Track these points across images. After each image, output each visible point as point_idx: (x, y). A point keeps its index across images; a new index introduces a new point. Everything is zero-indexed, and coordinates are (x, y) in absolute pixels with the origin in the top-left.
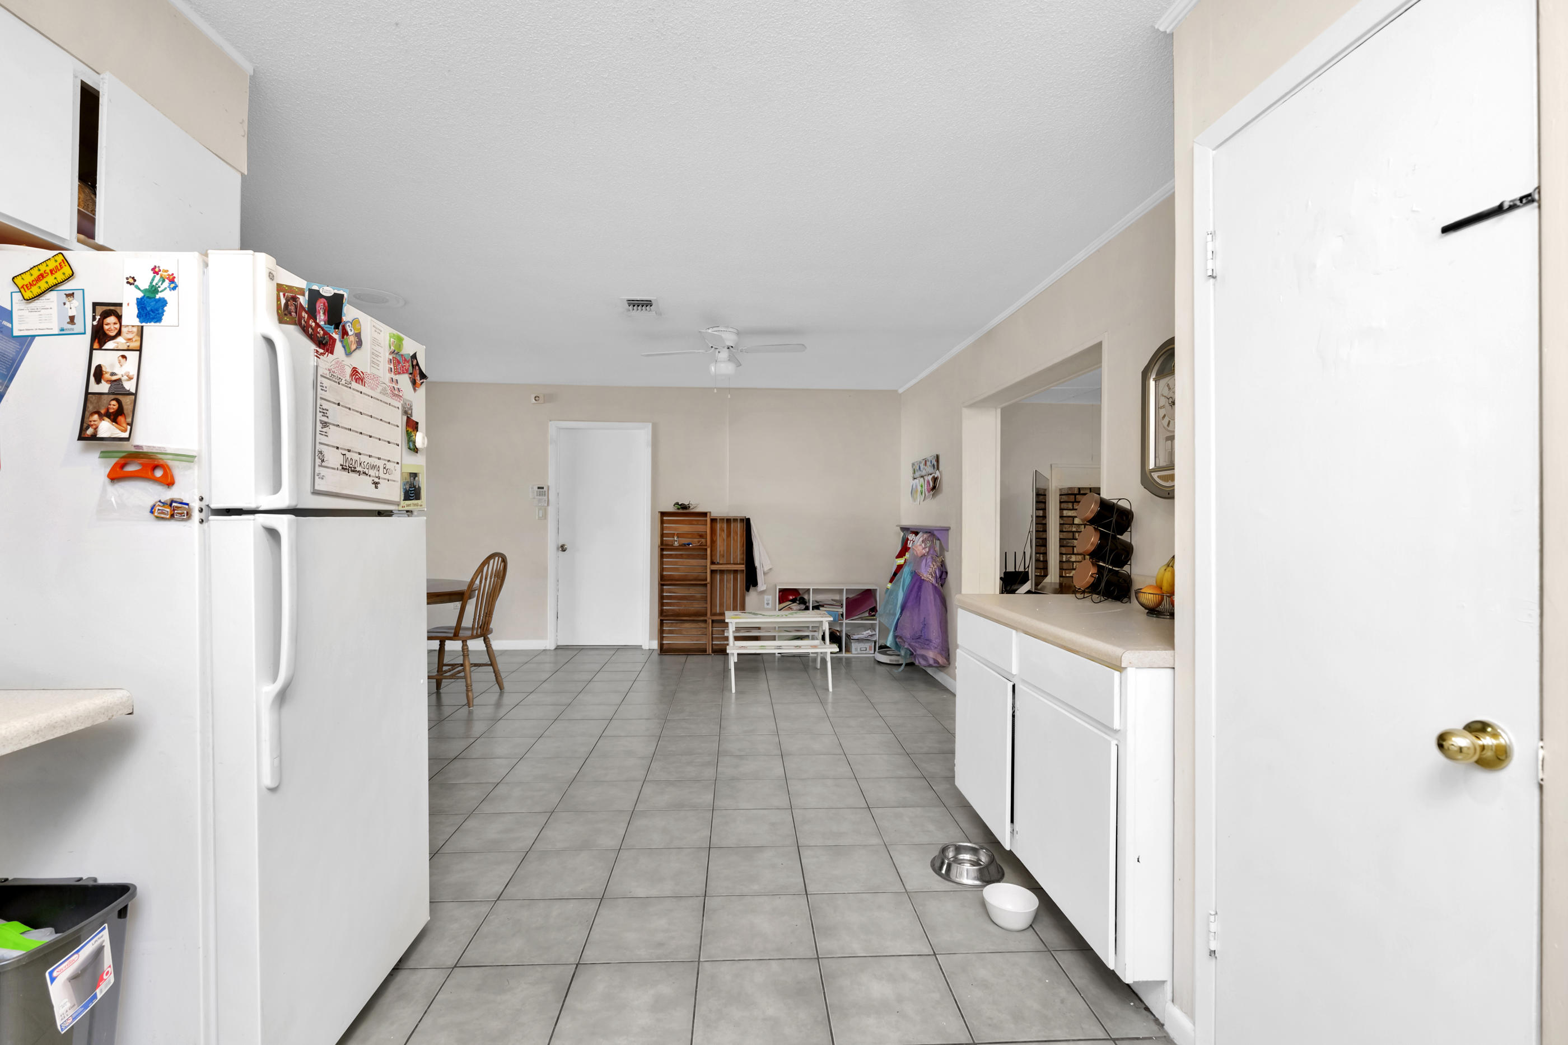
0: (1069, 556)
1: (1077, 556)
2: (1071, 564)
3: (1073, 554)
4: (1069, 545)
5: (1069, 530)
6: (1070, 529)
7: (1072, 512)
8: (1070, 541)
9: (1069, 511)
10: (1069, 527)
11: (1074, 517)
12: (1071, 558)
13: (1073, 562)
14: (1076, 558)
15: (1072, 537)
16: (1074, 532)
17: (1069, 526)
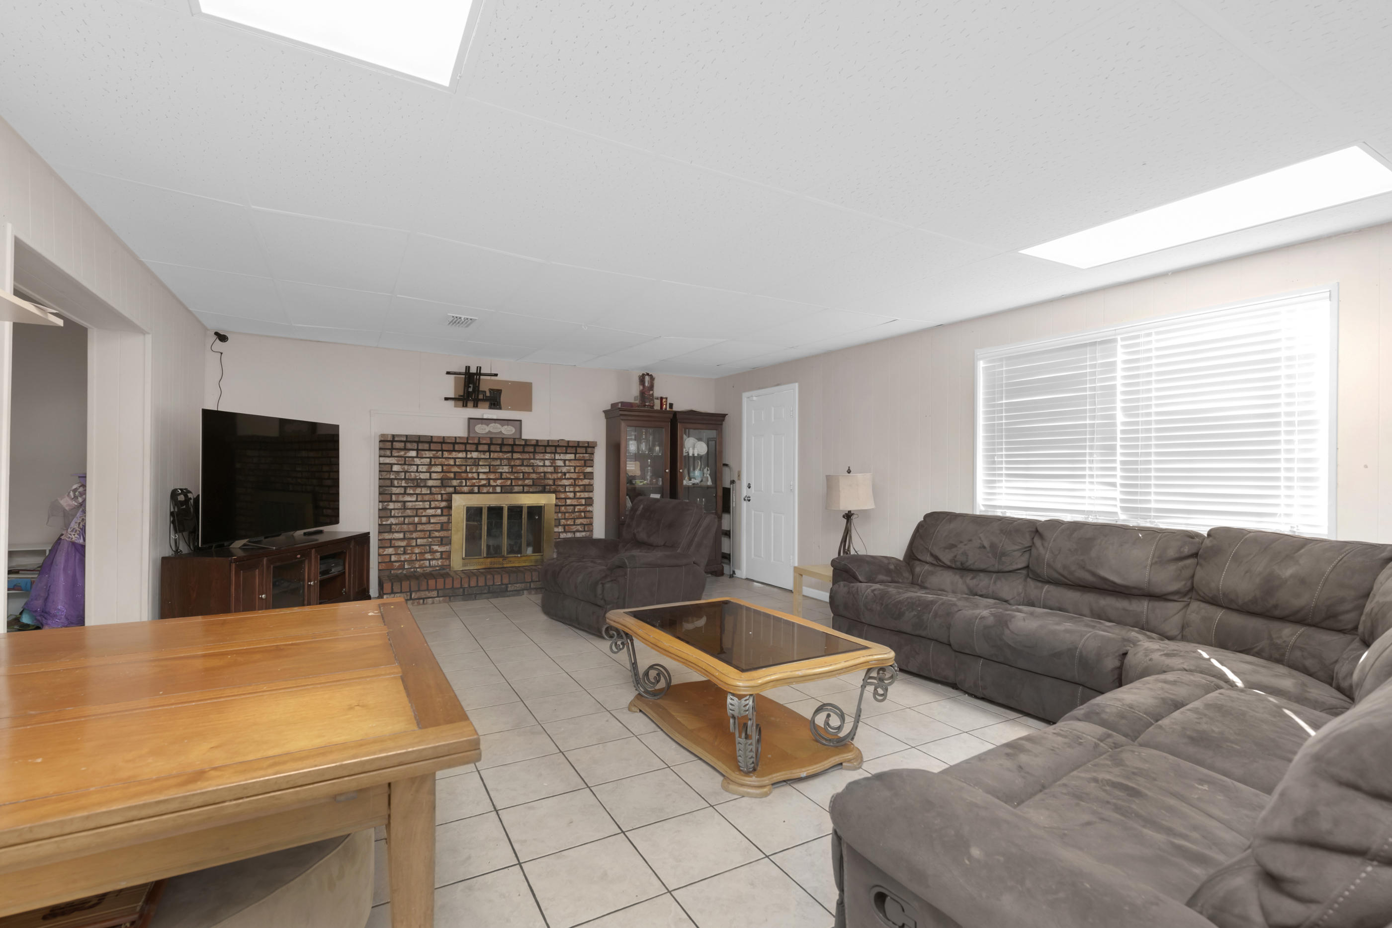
0: (386, 504)
1: (396, 504)
2: (389, 511)
3: (391, 501)
4: (386, 492)
5: (385, 477)
6: (388, 476)
7: (391, 459)
8: (387, 488)
9: (387, 458)
10: (386, 475)
11: (392, 465)
12: (388, 505)
13: (391, 510)
14: (394, 505)
15: (389, 485)
16: (392, 479)
17: (386, 473)
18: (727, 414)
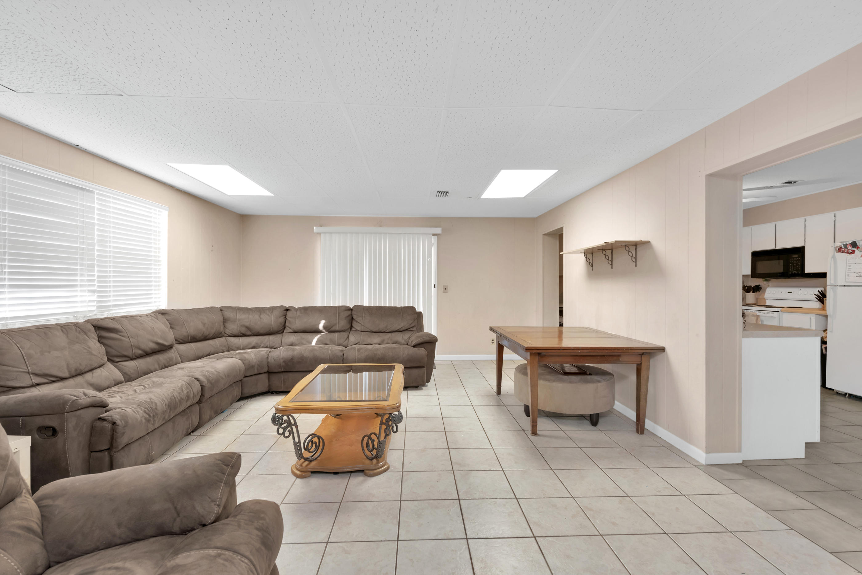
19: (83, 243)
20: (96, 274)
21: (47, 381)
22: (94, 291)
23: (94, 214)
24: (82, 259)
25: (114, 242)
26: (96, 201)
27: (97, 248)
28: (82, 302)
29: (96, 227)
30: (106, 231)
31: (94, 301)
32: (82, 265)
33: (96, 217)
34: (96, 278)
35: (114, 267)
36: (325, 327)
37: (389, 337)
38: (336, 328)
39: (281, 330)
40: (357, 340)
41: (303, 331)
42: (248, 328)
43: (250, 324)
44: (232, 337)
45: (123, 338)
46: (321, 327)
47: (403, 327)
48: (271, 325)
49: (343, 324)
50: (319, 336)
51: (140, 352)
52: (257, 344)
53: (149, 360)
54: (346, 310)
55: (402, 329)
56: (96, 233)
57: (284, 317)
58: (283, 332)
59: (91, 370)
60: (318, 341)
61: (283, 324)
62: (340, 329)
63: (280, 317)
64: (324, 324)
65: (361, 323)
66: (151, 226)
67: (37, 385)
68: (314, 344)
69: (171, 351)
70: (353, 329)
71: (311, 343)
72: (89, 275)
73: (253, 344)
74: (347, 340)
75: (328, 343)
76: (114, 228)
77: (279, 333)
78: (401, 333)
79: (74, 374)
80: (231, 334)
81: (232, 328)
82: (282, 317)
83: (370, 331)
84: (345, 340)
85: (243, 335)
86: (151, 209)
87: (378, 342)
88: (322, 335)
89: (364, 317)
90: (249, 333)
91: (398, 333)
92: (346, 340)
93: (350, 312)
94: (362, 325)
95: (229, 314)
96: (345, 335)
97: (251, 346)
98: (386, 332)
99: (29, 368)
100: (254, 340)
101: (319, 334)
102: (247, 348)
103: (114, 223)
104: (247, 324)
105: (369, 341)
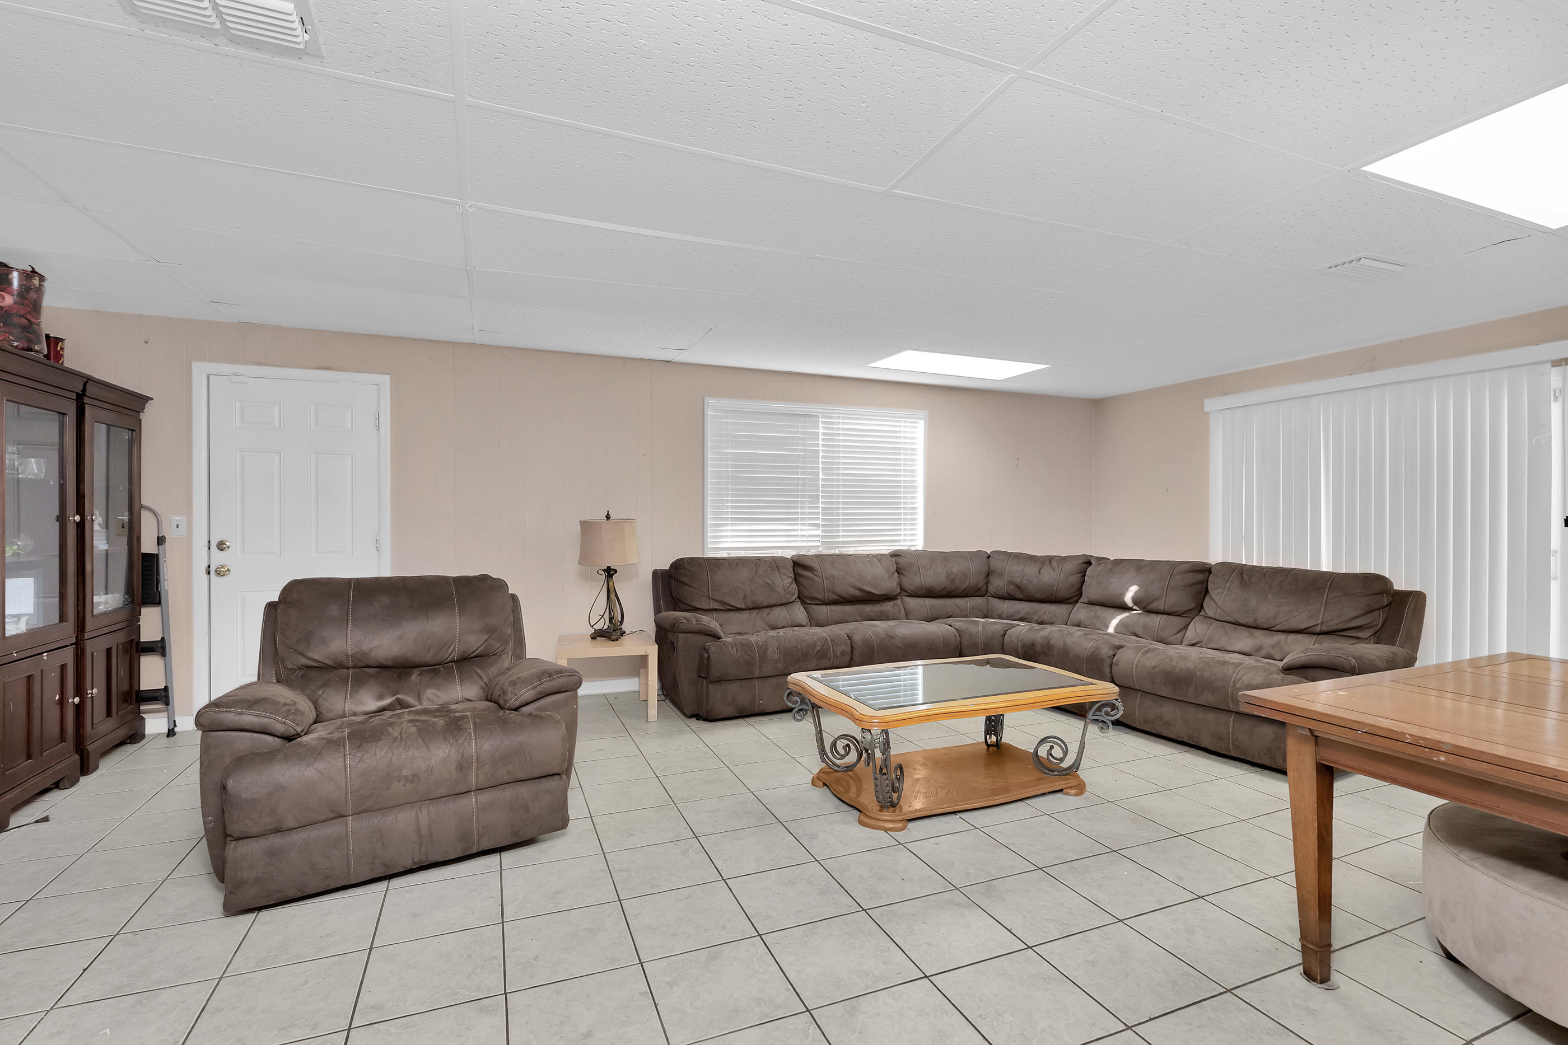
18: (152, 399)
19: (804, 473)
20: (821, 506)
21: (723, 608)
22: (818, 525)
23: (818, 441)
24: (804, 491)
25: (844, 469)
26: (821, 425)
27: (821, 476)
28: (802, 536)
29: (821, 454)
30: (833, 458)
31: (818, 536)
32: (803, 496)
33: (821, 442)
34: (820, 511)
35: (844, 497)
36: (1136, 601)
37: (1278, 643)
38: (1160, 605)
39: (1071, 597)
40: (1199, 636)
41: (1102, 603)
42: (1018, 587)
43: (1021, 582)
44: (996, 599)
45: (816, 578)
46: (1128, 598)
47: (1322, 623)
48: (1054, 586)
49: (1177, 599)
50: (1126, 615)
51: (834, 597)
52: (1028, 614)
53: (848, 608)
54: (1192, 571)
55: (1318, 629)
56: (821, 460)
57: (1082, 574)
58: (1077, 602)
59: (771, 606)
60: (1121, 625)
61: (1077, 587)
62: (1167, 609)
63: (1072, 574)
64: (1136, 593)
65: (1217, 602)
66: (900, 443)
67: (715, 610)
68: (1111, 630)
69: (888, 603)
70: (1202, 613)
71: (1107, 627)
72: (810, 508)
73: (1022, 614)
74: (1182, 633)
75: (1139, 632)
76: (844, 452)
77: (1070, 601)
78: (1315, 637)
79: (751, 607)
80: (995, 593)
81: (997, 584)
82: (1077, 574)
83: (1232, 620)
84: (1176, 632)
85: (1012, 598)
86: (900, 421)
87: (1246, 649)
88: (1131, 614)
89: (1228, 589)
90: (1020, 596)
91: (1306, 635)
92: (1179, 632)
93: (1200, 577)
94: (1218, 606)
95: (996, 564)
96: (1177, 622)
97: (1019, 616)
98: (1274, 629)
99: (710, 593)
100: (1024, 607)
101: (1125, 612)
102: (1013, 618)
103: (844, 446)
104: (1017, 580)
105: (1223, 642)
